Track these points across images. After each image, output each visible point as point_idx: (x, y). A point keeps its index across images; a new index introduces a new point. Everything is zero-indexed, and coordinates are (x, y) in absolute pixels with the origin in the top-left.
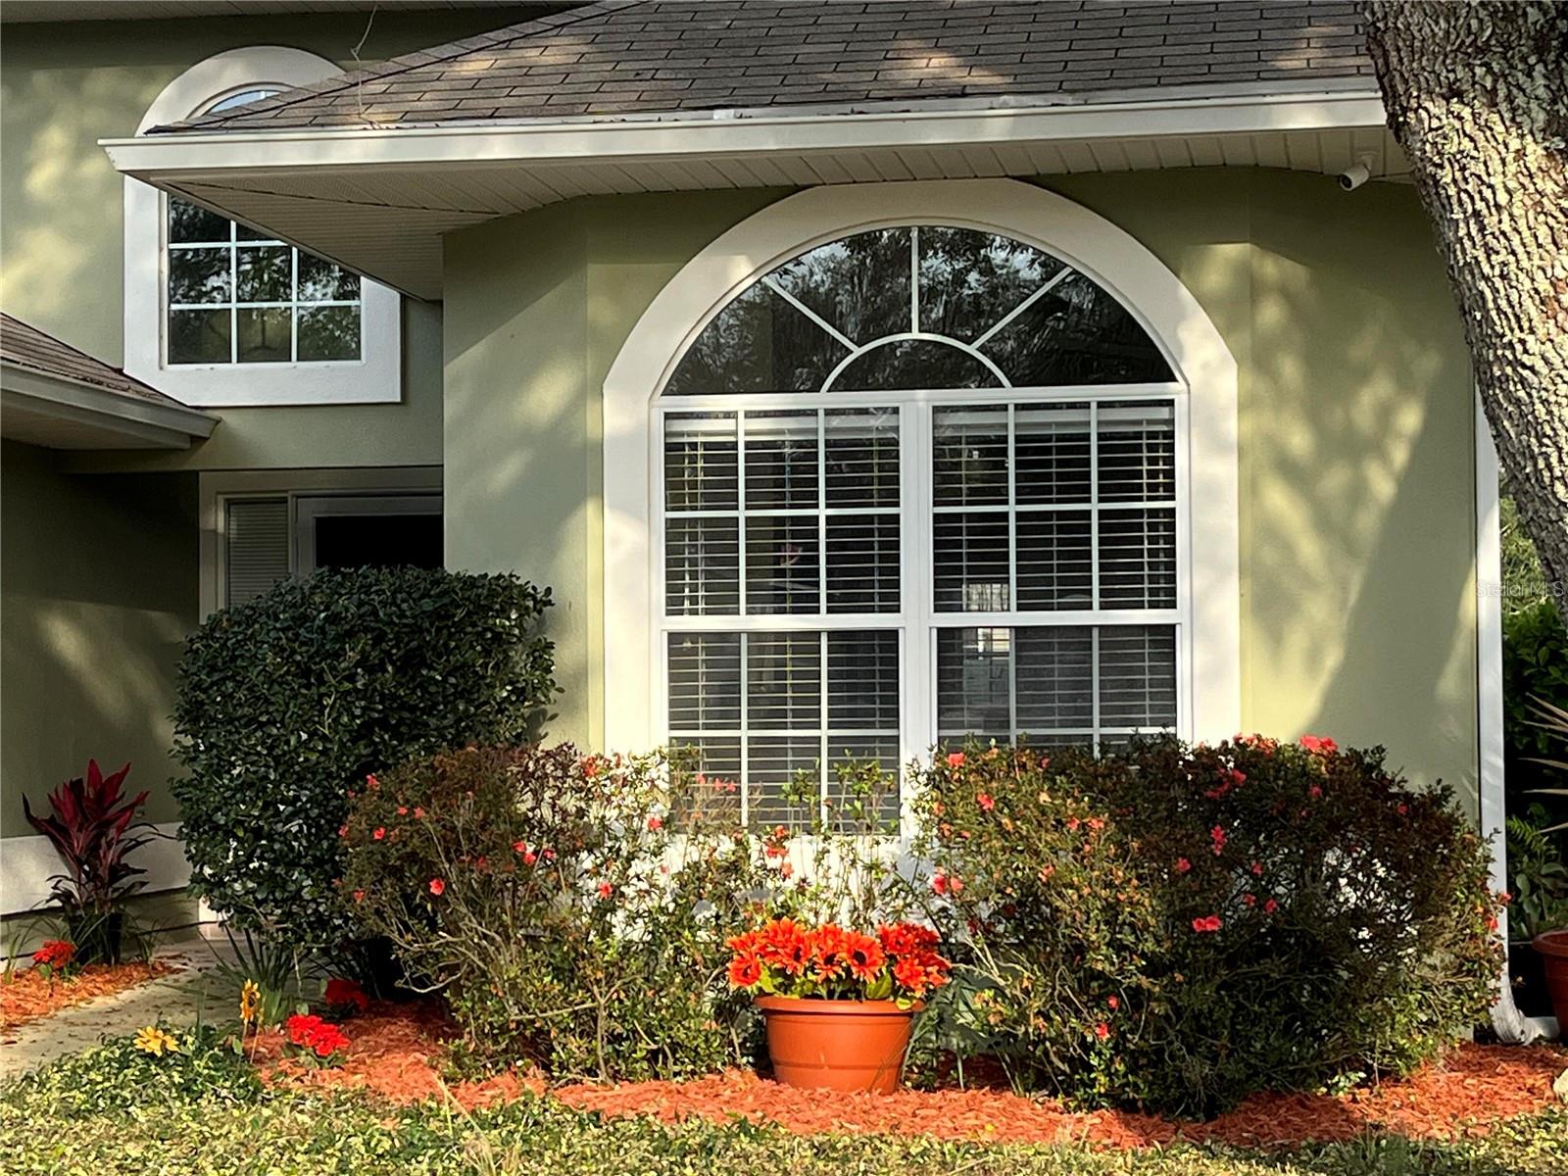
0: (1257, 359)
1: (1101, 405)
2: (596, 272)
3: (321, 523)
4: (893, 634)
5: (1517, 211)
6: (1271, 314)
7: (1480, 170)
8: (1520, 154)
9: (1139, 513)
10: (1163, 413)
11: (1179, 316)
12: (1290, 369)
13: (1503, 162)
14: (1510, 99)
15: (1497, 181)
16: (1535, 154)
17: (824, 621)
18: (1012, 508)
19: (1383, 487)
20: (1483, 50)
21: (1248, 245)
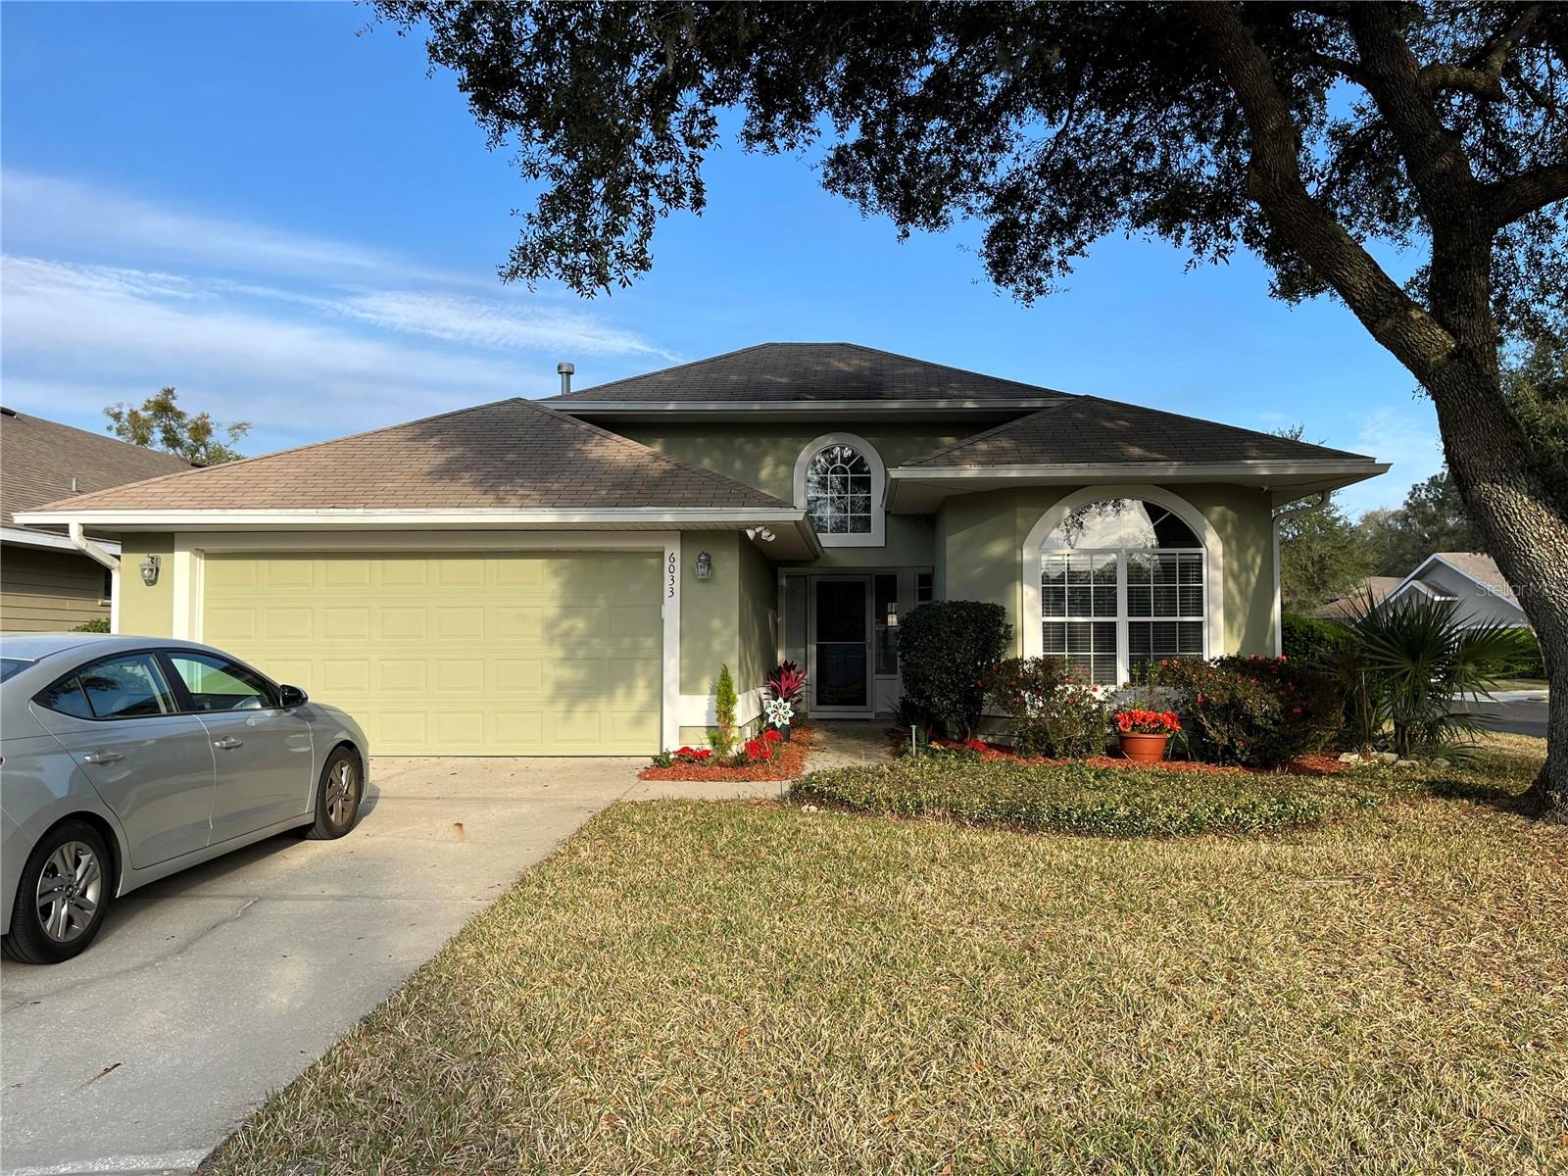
0: (1226, 542)
1: (1180, 554)
2: (1020, 511)
3: (818, 583)
4: (1115, 623)
5: (1523, 515)
6: (1229, 528)
7: (1507, 503)
8: (1522, 499)
9: (1189, 587)
10: (1197, 557)
11: (1205, 528)
12: (1234, 544)
13: (1516, 502)
14: (1515, 484)
15: (1514, 506)
16: (1526, 499)
17: (1093, 619)
18: (1152, 585)
19: (1253, 580)
20: (1505, 470)
21: (1223, 508)
